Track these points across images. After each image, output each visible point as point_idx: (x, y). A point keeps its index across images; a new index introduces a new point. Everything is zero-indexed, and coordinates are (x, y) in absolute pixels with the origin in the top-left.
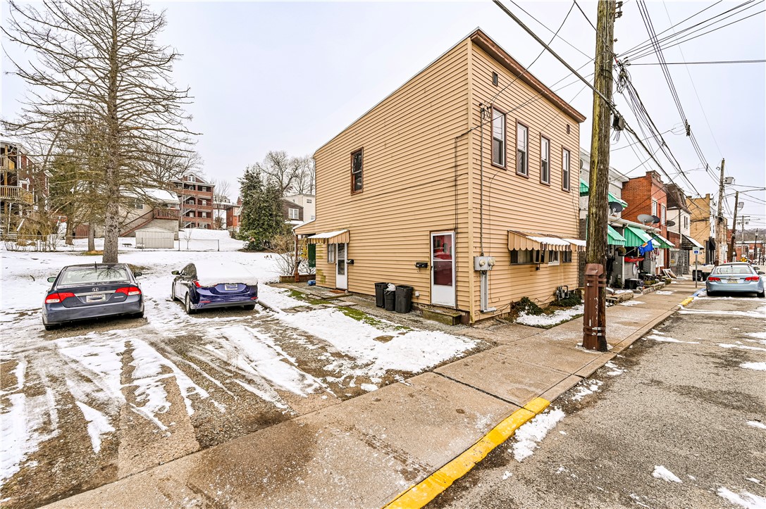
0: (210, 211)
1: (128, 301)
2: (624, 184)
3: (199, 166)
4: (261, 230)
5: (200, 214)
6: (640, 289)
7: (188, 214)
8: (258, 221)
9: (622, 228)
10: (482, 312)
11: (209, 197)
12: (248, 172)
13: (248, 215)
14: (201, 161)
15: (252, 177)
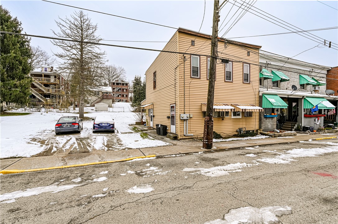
0: (127, 94)
1: (75, 127)
2: (328, 71)
3: (124, 74)
5: (123, 96)
6: (308, 131)
7: (118, 96)
9: (302, 98)
10: (185, 135)
11: (127, 88)
12: (136, 78)
13: (135, 97)
14: (125, 72)
15: (137, 80)
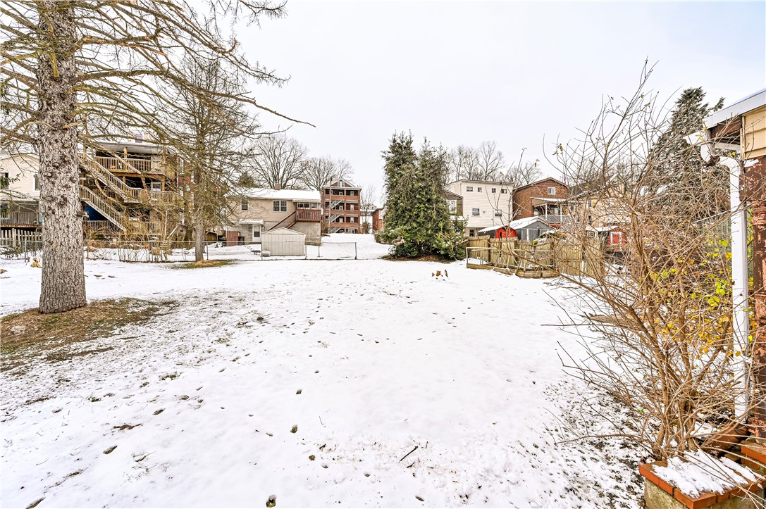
0: (357, 217)
4: (415, 225)
5: (348, 219)
7: (338, 220)
8: (410, 211)
11: (356, 201)
12: (394, 141)
15: (400, 147)
